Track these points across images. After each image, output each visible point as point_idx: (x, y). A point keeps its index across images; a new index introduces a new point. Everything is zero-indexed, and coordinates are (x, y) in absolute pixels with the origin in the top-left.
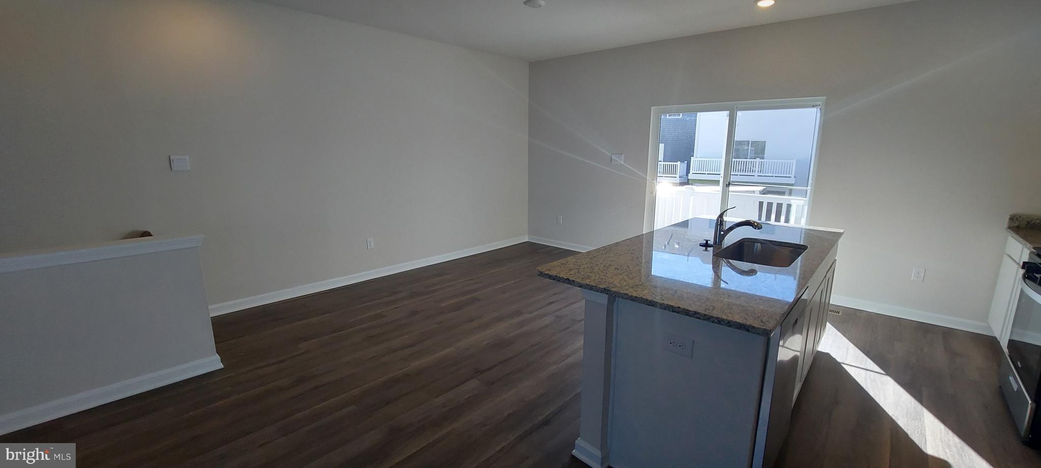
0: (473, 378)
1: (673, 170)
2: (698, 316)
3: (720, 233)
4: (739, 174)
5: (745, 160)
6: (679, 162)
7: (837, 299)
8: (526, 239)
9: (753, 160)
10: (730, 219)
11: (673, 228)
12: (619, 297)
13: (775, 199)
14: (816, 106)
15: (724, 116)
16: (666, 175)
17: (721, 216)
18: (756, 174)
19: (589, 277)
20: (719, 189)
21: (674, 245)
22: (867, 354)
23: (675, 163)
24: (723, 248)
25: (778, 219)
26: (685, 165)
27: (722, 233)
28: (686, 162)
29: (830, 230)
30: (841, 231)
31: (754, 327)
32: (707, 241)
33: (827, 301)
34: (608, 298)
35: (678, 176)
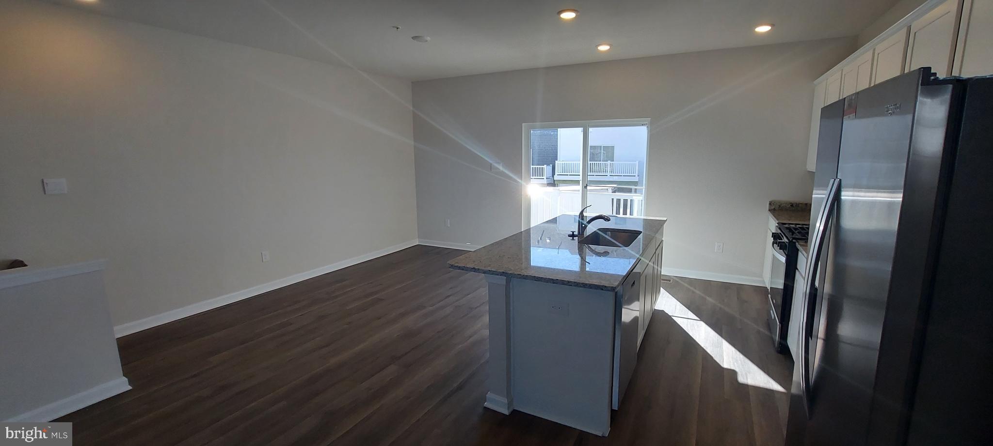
0: (391, 364)
1: (540, 173)
2: (570, 284)
3: (582, 226)
4: (595, 174)
5: (599, 162)
6: (545, 165)
7: (666, 271)
8: (416, 242)
9: (605, 162)
10: (589, 214)
11: (546, 225)
12: (514, 277)
13: (622, 196)
14: (645, 125)
15: (579, 131)
16: (535, 177)
17: (582, 213)
18: (608, 174)
19: (490, 266)
20: (579, 188)
21: (546, 241)
22: (689, 307)
23: (542, 166)
24: (585, 236)
25: (625, 213)
26: (550, 167)
27: (583, 226)
28: (551, 165)
29: (658, 218)
30: (665, 219)
31: (605, 286)
32: (573, 232)
33: (659, 273)
34: (506, 279)
35: (545, 177)
